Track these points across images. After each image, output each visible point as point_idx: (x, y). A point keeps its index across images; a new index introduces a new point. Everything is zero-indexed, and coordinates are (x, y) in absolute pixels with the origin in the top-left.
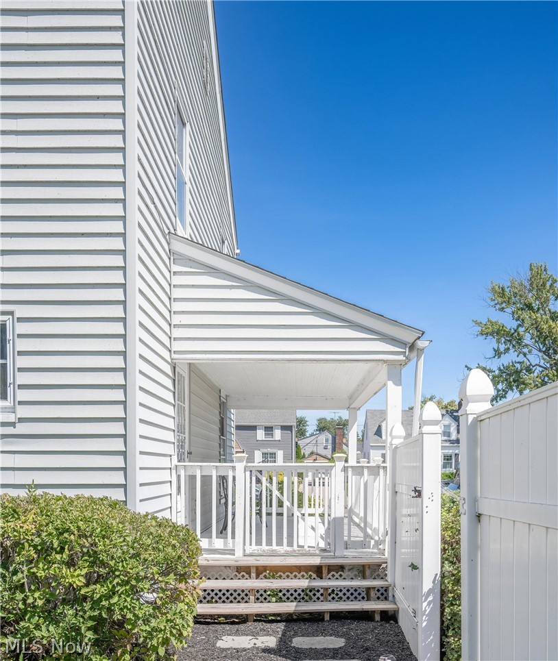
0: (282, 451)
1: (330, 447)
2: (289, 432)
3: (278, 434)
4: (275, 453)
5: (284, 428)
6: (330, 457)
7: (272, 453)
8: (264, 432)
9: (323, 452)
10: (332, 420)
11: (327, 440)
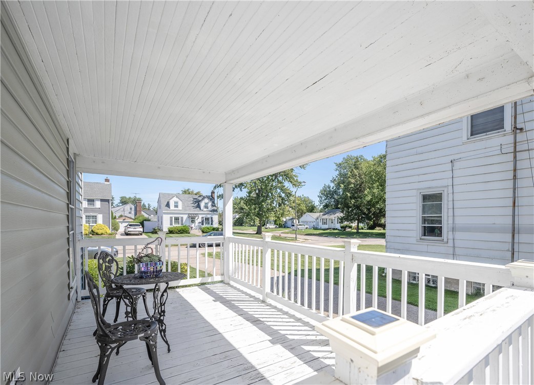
0: (101, 215)
1: (133, 212)
2: (107, 203)
3: (98, 204)
4: (96, 216)
5: (102, 200)
6: (133, 218)
7: (94, 216)
8: (87, 203)
9: (129, 215)
10: (130, 198)
11: (131, 209)
